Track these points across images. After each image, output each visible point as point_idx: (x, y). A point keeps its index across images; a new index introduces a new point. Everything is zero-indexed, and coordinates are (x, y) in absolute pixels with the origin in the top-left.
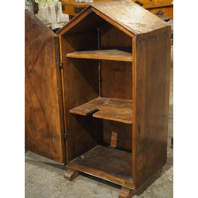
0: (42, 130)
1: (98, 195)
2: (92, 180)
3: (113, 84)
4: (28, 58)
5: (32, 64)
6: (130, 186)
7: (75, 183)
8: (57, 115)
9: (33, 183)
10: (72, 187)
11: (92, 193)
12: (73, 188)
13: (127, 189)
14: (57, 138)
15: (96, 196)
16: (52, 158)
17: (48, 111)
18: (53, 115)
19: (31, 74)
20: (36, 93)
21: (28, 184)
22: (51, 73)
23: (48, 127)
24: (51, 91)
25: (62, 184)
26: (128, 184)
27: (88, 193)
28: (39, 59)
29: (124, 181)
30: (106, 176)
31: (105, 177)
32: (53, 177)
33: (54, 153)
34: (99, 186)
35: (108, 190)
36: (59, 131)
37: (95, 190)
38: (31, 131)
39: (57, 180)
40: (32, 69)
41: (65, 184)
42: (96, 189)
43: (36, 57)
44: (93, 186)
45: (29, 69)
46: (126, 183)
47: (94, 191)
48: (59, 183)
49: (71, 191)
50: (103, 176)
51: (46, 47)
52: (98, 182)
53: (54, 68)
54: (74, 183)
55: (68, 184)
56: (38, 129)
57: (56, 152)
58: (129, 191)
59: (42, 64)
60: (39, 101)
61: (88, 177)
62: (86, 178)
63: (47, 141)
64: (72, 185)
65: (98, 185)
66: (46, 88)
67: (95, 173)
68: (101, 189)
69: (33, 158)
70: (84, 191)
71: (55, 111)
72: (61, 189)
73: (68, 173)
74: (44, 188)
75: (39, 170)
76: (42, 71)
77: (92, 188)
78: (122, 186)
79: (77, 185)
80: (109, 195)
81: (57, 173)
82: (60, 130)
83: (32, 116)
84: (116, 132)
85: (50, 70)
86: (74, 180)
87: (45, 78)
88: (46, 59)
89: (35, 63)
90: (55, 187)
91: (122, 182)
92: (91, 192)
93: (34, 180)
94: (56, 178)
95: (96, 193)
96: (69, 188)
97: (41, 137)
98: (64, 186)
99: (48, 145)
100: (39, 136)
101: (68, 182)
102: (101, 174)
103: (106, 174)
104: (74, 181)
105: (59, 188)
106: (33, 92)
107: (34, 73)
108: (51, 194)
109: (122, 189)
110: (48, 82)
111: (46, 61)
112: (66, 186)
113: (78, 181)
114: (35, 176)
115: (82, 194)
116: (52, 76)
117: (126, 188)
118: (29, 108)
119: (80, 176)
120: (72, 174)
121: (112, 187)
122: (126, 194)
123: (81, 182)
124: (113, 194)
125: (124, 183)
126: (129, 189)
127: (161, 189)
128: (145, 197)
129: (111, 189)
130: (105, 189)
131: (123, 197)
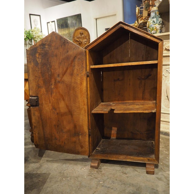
0: (69, 131)
3: (113, 91)
4: (56, 72)
5: (61, 76)
6: (153, 162)
7: (102, 169)
8: (85, 116)
9: (67, 177)
10: (102, 173)
14: (84, 135)
15: (127, 175)
16: (78, 153)
17: (76, 113)
18: (81, 116)
19: (60, 85)
20: (64, 100)
21: (64, 179)
22: (81, 80)
23: (75, 127)
24: (79, 96)
25: (92, 172)
26: (151, 160)
27: (119, 175)
28: (68, 71)
29: (147, 159)
30: (130, 158)
32: (81, 169)
33: (80, 148)
36: (86, 129)
38: (58, 133)
39: (86, 170)
40: (61, 80)
41: (96, 172)
43: (65, 69)
45: (57, 81)
46: (149, 160)
49: (105, 176)
50: (127, 159)
51: (76, 60)
53: (84, 76)
56: (65, 130)
57: (82, 147)
58: (153, 166)
59: (72, 74)
60: (67, 106)
63: (74, 139)
65: (122, 167)
66: (74, 95)
68: (126, 170)
69: (52, 158)
70: (115, 174)
71: (83, 112)
73: (94, 163)
74: (80, 179)
75: (64, 166)
76: (71, 80)
78: (146, 163)
79: (105, 171)
80: (136, 172)
81: (81, 165)
82: (87, 127)
83: (58, 121)
84: (116, 127)
85: (79, 79)
87: (73, 86)
88: (76, 70)
89: (64, 74)
90: (89, 176)
91: (145, 160)
92: (121, 173)
93: (66, 174)
94: (84, 169)
95: (125, 174)
96: (100, 174)
97: (67, 137)
98: (95, 174)
99: (75, 142)
100: (65, 136)
101: (96, 170)
102: (124, 158)
103: (129, 157)
105: (93, 176)
106: (61, 99)
107: (63, 83)
108: (90, 182)
110: (77, 89)
111: (75, 71)
114: (65, 171)
115: (115, 176)
116: (81, 84)
117: (150, 164)
118: (56, 114)
120: (98, 163)
121: (133, 167)
122: (152, 169)
123: (107, 168)
124: (139, 171)
125: (147, 160)
126: (153, 164)
127: (167, 160)
128: (163, 168)
129: (133, 168)
130: (129, 169)
131: (151, 171)
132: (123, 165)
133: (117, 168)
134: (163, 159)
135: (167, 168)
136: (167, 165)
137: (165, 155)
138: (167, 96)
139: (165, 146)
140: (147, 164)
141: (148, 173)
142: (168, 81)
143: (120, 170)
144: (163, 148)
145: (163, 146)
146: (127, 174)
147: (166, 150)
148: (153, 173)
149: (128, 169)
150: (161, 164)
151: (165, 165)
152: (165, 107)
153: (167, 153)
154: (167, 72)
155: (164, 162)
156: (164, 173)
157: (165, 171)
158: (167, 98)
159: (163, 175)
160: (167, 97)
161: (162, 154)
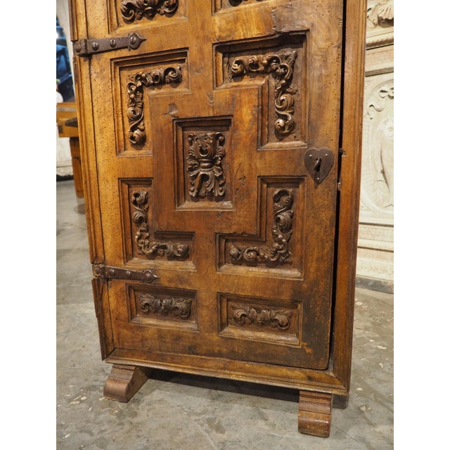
1: (227, 432)
2: (187, 387)
6: (326, 385)
7: (142, 405)
10: (135, 420)
11: (206, 431)
12: (141, 423)
13: (319, 395)
15: (224, 437)
25: (101, 416)
26: (320, 380)
27: (193, 433)
29: (302, 375)
30: (241, 369)
31: (236, 373)
32: (70, 400)
34: (217, 402)
35: (249, 408)
37: (211, 416)
39: (84, 406)
41: (113, 417)
42: (213, 412)
44: (199, 406)
46: (310, 378)
47: (210, 421)
48: (92, 416)
49: (138, 436)
50: (230, 370)
52: (206, 391)
54: (140, 407)
55: (121, 415)
58: (326, 402)
61: (174, 382)
62: (169, 383)
64: (135, 415)
65: (213, 399)
67: (202, 367)
68: (228, 410)
70: (181, 429)
72: (103, 438)
77: (200, 414)
78: (298, 391)
79: (148, 411)
80: (261, 423)
86: (136, 396)
90: (81, 432)
91: (295, 378)
92: (202, 425)
94: (81, 402)
95: (219, 429)
96: (127, 427)
98: (109, 422)
101: (121, 405)
102: (222, 366)
103: (239, 363)
104: (138, 402)
105: (95, 432)
109: (301, 399)
112: (117, 421)
113: (148, 398)
115: (177, 439)
117: (314, 394)
119: (151, 382)
120: (129, 381)
121: (255, 398)
122: (321, 415)
123: (160, 401)
124: (271, 419)
125: (302, 379)
126: (326, 397)
127: (381, 376)
128: (363, 409)
129: (253, 404)
130: (238, 409)
131: (314, 424)
132: (220, 392)
133: (197, 400)
134: (365, 369)
135: (382, 409)
136: (381, 396)
137: (372, 354)
138: (383, 172)
139: (373, 323)
140: (303, 396)
141: (304, 428)
142: (385, 122)
143: (204, 412)
144: (366, 329)
145: (368, 324)
146: (223, 432)
147: (377, 336)
148: (324, 431)
149: (236, 406)
150: (360, 389)
151: (372, 396)
152: (374, 206)
153: (380, 347)
154: (383, 94)
155: (369, 381)
156: (368, 433)
157: (370, 424)
158: (381, 177)
159: (363, 440)
160: (381, 175)
161: (363, 351)
